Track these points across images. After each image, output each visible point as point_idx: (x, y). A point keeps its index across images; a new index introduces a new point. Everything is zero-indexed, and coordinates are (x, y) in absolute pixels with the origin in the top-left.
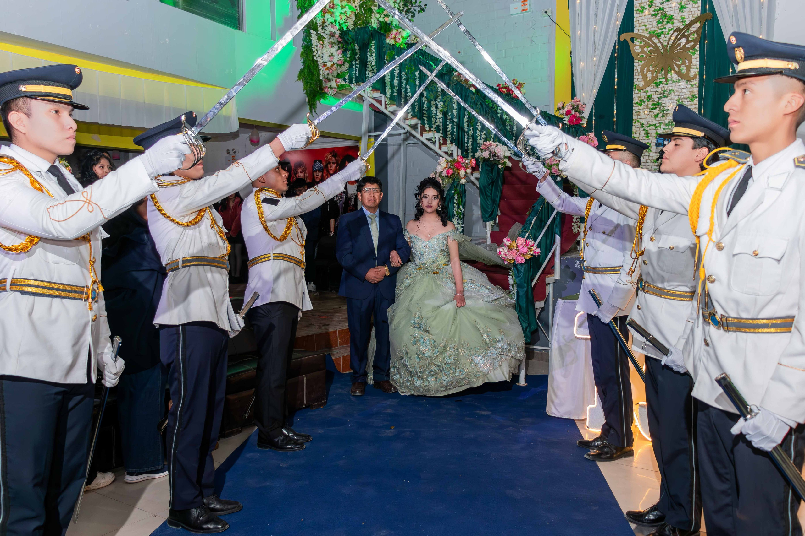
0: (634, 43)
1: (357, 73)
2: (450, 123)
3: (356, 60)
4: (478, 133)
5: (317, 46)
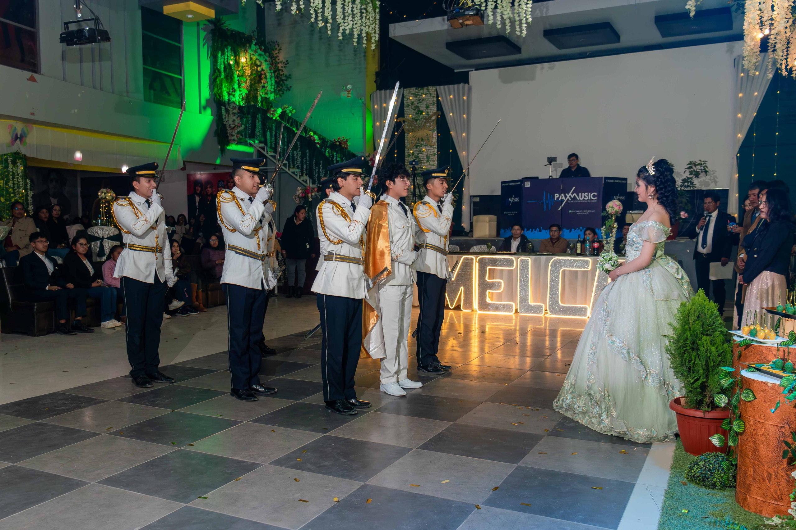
1: (250, 132)
2: (305, 164)
3: (249, 124)
5: (225, 116)
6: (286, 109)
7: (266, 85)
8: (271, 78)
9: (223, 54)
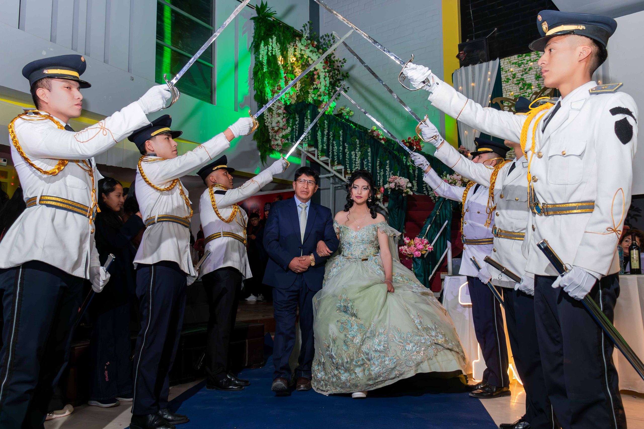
0: (503, 104)
1: (297, 134)
2: (366, 167)
3: (296, 125)
4: (387, 173)
5: (268, 116)
6: (342, 111)
7: (319, 86)
8: (324, 78)
9: (266, 44)
